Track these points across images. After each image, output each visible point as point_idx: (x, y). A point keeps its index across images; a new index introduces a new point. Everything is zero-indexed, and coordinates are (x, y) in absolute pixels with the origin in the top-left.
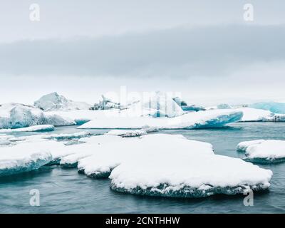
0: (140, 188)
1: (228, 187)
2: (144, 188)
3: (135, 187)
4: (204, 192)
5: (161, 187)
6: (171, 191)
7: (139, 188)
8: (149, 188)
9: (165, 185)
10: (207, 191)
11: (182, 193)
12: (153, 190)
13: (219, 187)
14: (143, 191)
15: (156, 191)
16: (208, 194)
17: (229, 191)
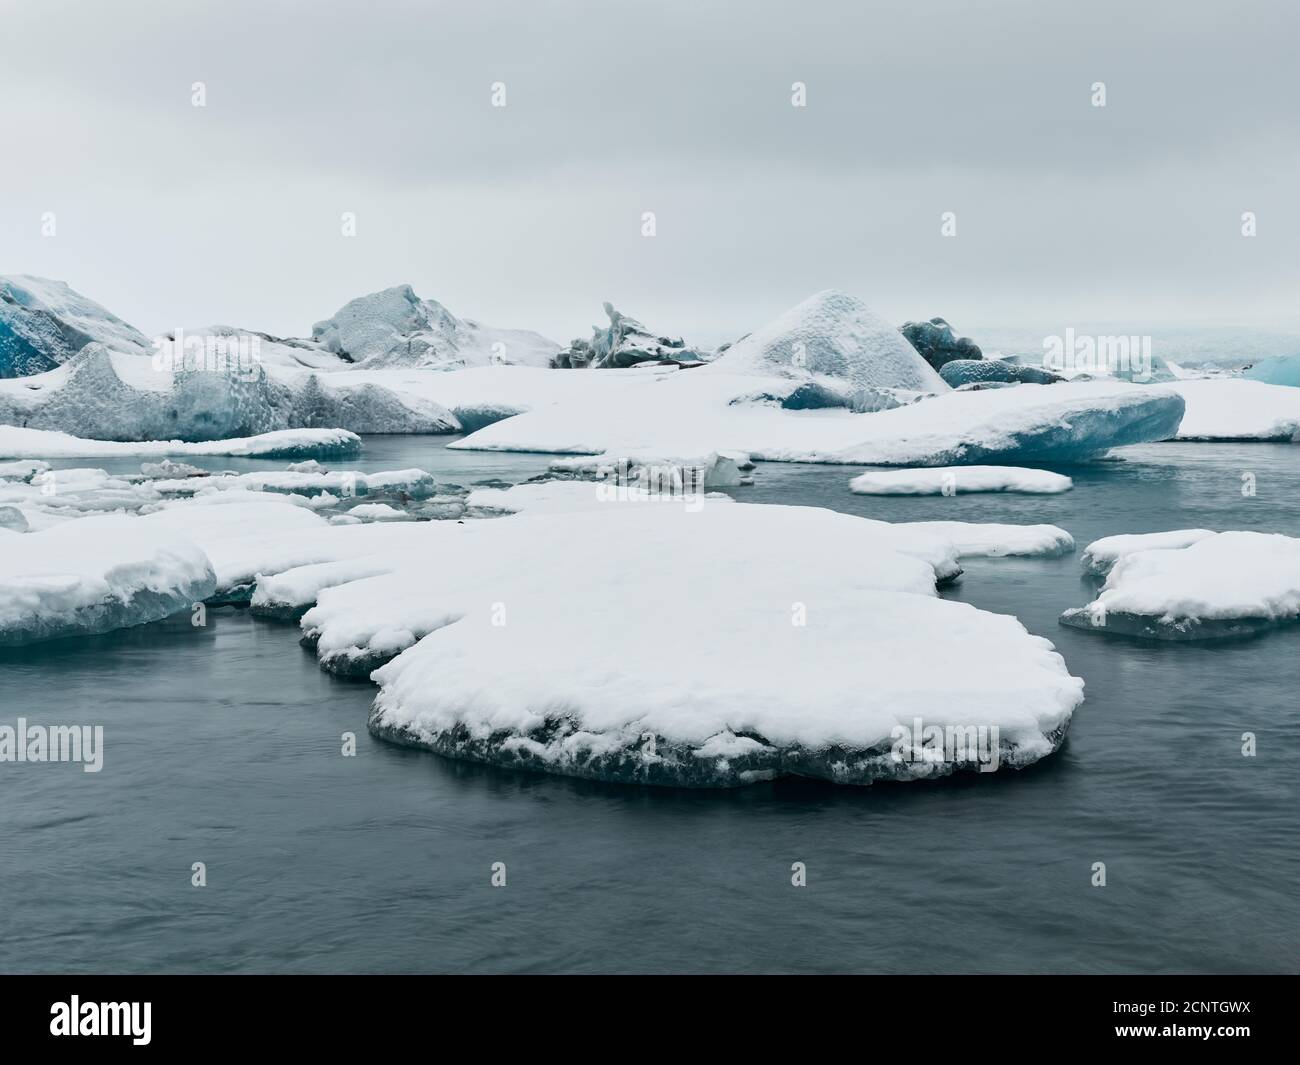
0: (465, 736)
1: (835, 752)
2: (480, 732)
3: (448, 724)
4: (723, 766)
5: (544, 732)
6: (583, 755)
7: (461, 733)
8: (500, 736)
9: (565, 727)
10: (738, 763)
11: (630, 764)
12: (511, 743)
13: (798, 747)
14: (473, 746)
15: (524, 752)
16: (746, 775)
17: (839, 765)
